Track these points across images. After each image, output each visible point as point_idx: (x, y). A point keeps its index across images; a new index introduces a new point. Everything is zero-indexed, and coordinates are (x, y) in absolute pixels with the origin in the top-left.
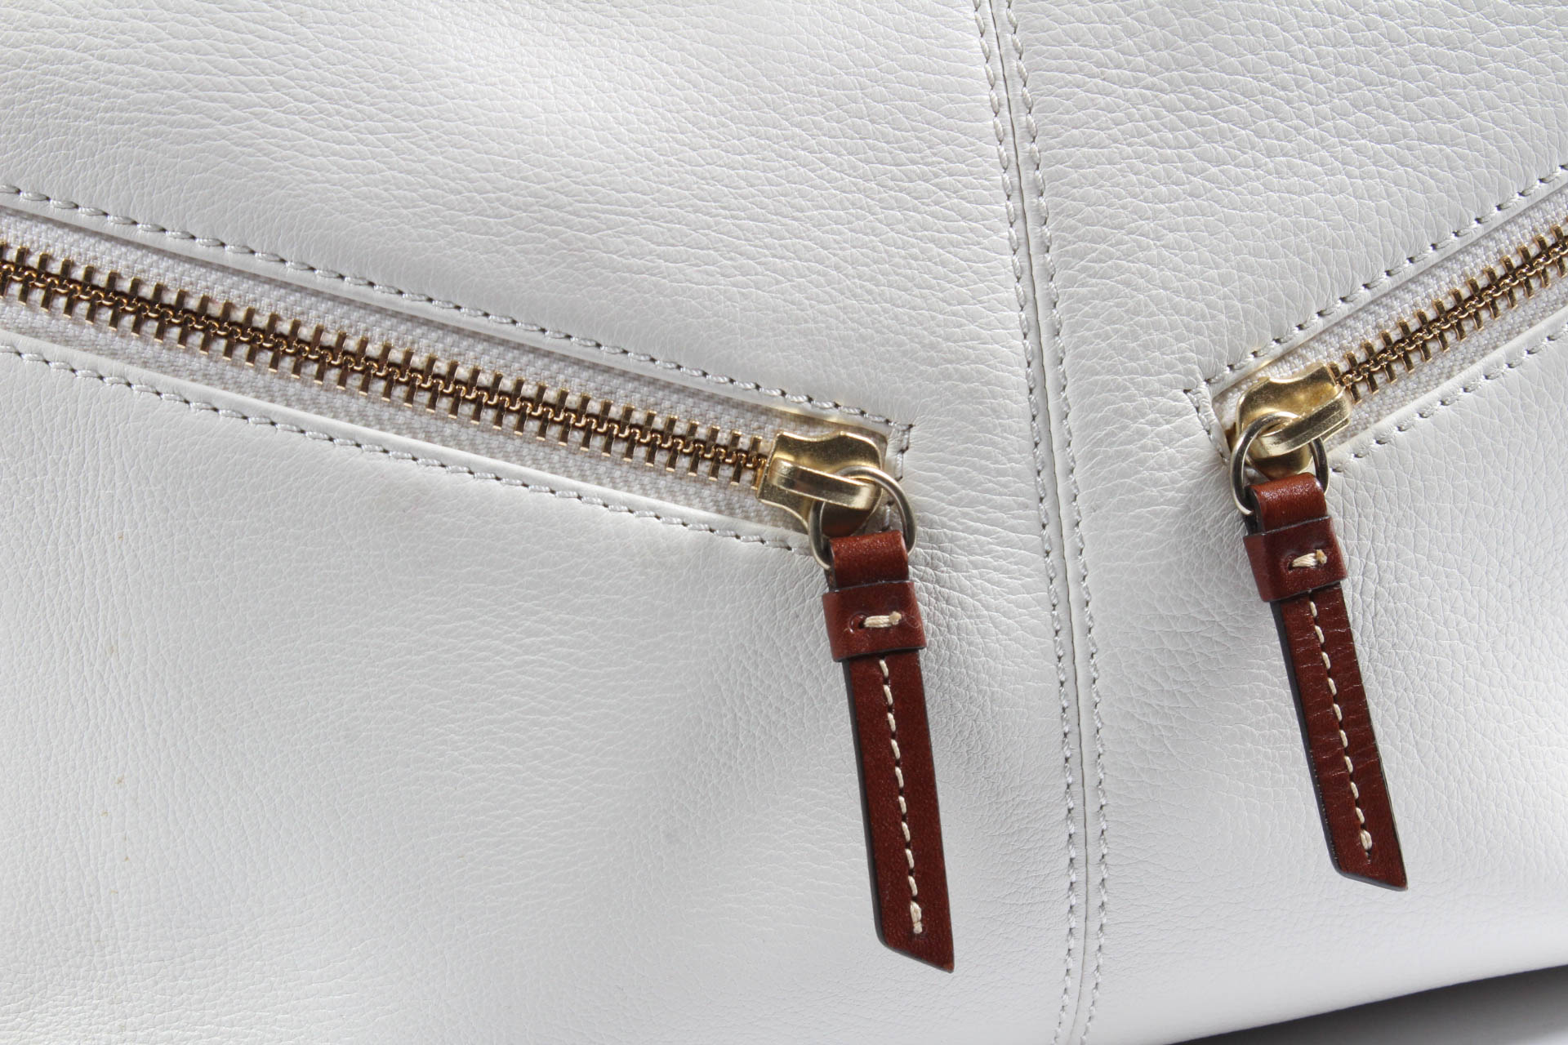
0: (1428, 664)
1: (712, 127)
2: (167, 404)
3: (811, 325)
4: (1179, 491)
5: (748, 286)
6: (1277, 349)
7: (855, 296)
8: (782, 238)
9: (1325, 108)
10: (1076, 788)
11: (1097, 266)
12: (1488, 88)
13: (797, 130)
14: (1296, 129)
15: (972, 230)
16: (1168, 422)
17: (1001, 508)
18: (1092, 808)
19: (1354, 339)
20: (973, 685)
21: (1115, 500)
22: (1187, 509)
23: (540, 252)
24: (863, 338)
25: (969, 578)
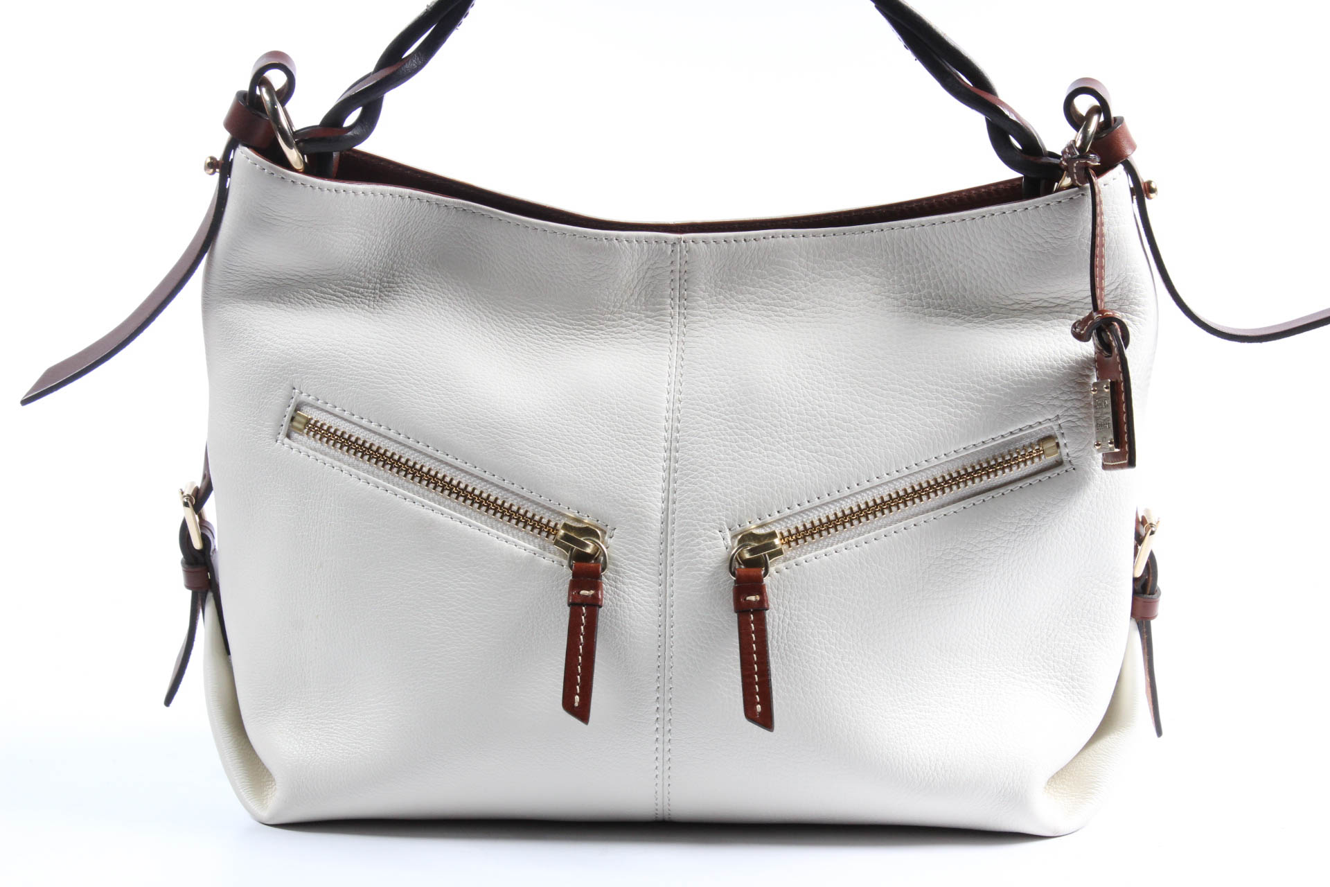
0: (810, 657)
1: (559, 410)
2: (353, 478)
3: (582, 484)
4: (711, 567)
5: (560, 467)
6: (759, 522)
7: (600, 477)
8: (576, 452)
9: (791, 436)
10: (661, 679)
11: (692, 480)
12: (858, 439)
13: (590, 416)
14: (778, 442)
15: (648, 461)
16: (710, 541)
17: (644, 564)
18: (667, 688)
19: (792, 525)
20: (623, 628)
21: (686, 567)
22: (713, 575)
23: (488, 443)
24: (601, 493)
25: (628, 588)
